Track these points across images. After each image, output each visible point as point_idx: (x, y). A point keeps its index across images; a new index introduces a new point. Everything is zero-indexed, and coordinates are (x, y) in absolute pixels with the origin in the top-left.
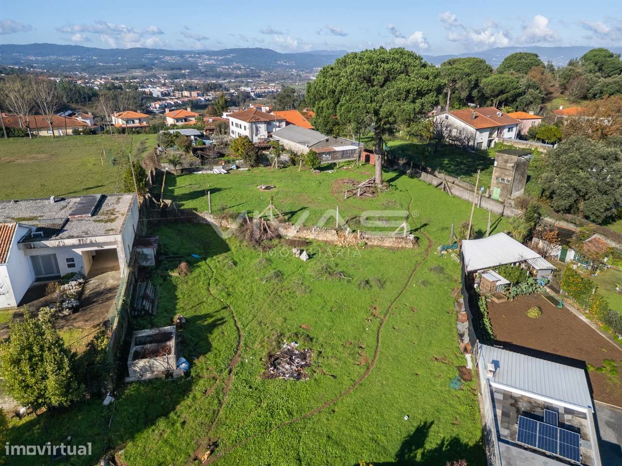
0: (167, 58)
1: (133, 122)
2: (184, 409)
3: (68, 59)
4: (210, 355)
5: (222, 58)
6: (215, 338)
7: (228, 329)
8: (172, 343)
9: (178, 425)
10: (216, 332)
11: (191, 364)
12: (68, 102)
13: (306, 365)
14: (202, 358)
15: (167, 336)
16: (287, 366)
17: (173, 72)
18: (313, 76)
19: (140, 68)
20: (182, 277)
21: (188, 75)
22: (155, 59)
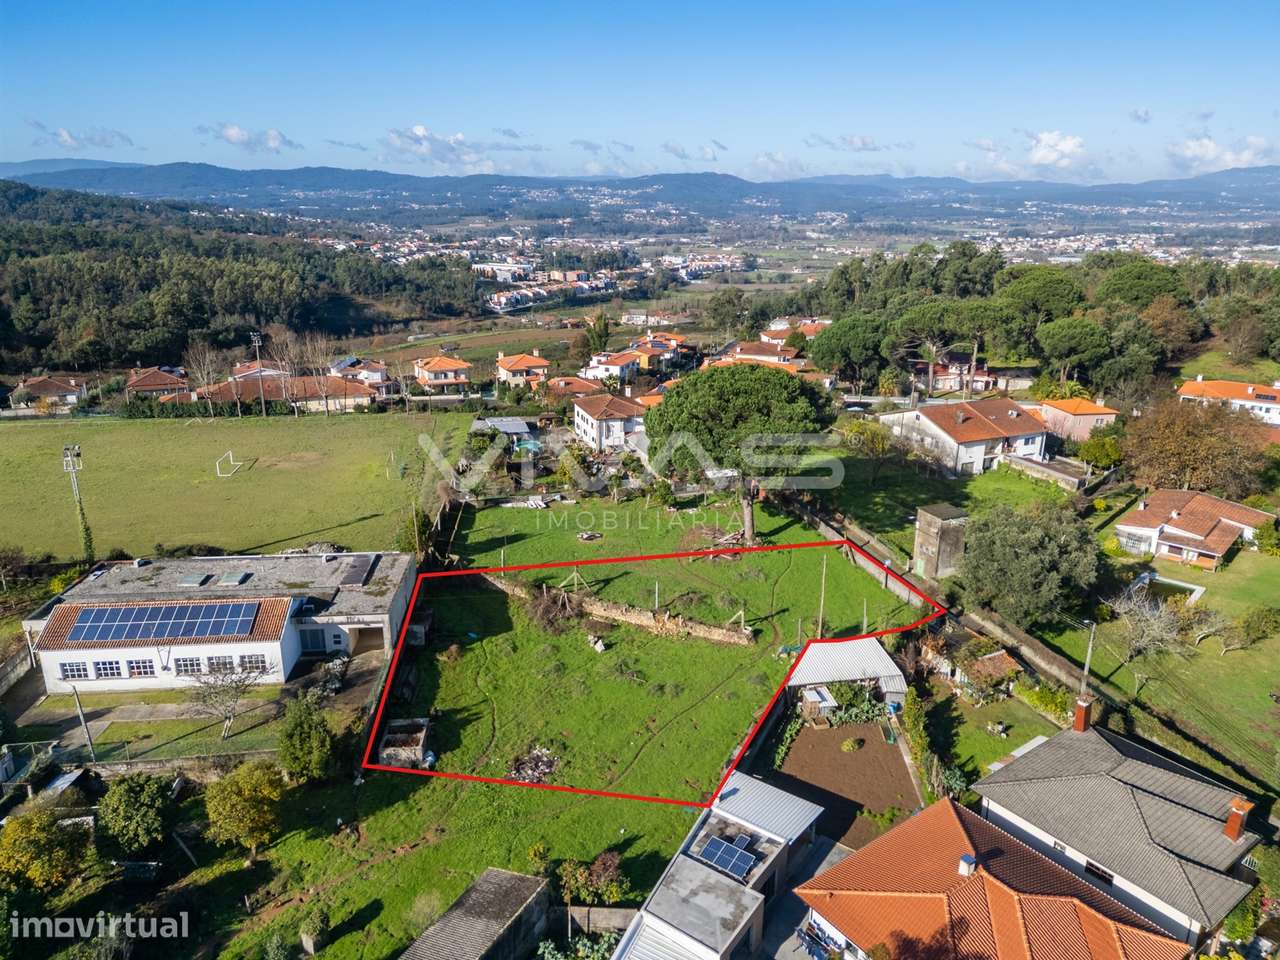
0: (535, 193)
1: (446, 376)
2: (421, 796)
3: (358, 195)
4: (457, 752)
5: (635, 193)
6: (468, 735)
7: (483, 727)
8: (421, 735)
9: (415, 811)
10: (469, 728)
11: (437, 757)
12: (353, 292)
13: (550, 773)
14: (449, 754)
15: (419, 728)
16: (530, 772)
17: (542, 222)
18: (814, 231)
19: (484, 214)
20: (450, 662)
21: (569, 229)
22: (513, 196)
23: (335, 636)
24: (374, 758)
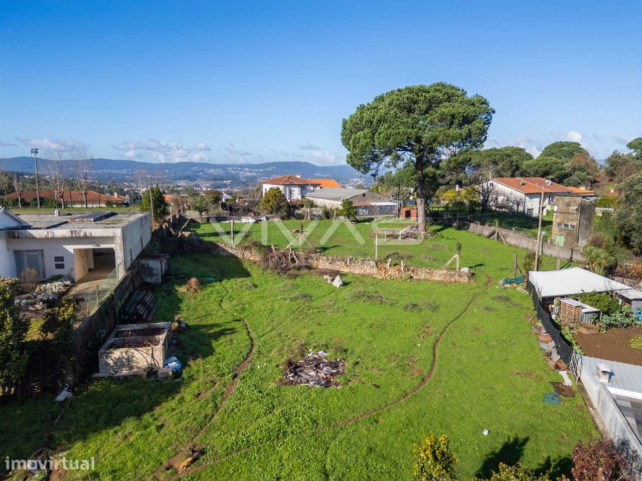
0: (211, 171)
2: (166, 411)
3: (119, 172)
4: (212, 359)
5: (262, 170)
6: (220, 346)
8: (162, 337)
9: (153, 428)
10: (222, 340)
11: (184, 364)
13: (338, 373)
14: (200, 361)
15: (159, 331)
16: (313, 373)
17: (216, 182)
18: (349, 186)
20: (190, 294)
21: (229, 185)
22: (199, 172)
23: (57, 259)
24: (92, 363)
